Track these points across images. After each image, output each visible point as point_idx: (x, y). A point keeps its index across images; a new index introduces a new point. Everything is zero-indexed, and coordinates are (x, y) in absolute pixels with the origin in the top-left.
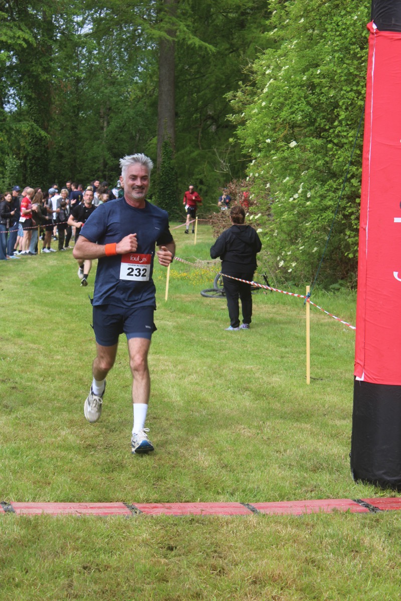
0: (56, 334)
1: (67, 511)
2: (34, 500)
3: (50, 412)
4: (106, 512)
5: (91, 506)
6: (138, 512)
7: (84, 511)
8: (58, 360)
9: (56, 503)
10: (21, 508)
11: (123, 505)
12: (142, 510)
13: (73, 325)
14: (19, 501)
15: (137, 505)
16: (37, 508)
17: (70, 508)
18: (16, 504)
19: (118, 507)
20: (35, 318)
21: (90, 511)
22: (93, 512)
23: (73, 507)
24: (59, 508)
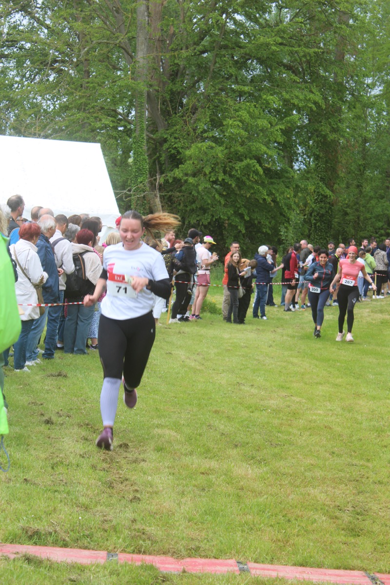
0: (320, 387)
1: (305, 576)
2: (272, 562)
3: (302, 468)
4: (345, 580)
5: (330, 573)
6: (378, 582)
7: (322, 577)
8: (320, 415)
9: (293, 568)
10: (256, 569)
11: (364, 574)
12: (383, 580)
13: (339, 381)
14: (256, 562)
15: (378, 575)
16: (274, 570)
17: (308, 573)
18: (252, 565)
19: (358, 576)
20: (302, 370)
21: (327, 578)
22: (331, 579)
23: (311, 573)
24: (297, 573)
